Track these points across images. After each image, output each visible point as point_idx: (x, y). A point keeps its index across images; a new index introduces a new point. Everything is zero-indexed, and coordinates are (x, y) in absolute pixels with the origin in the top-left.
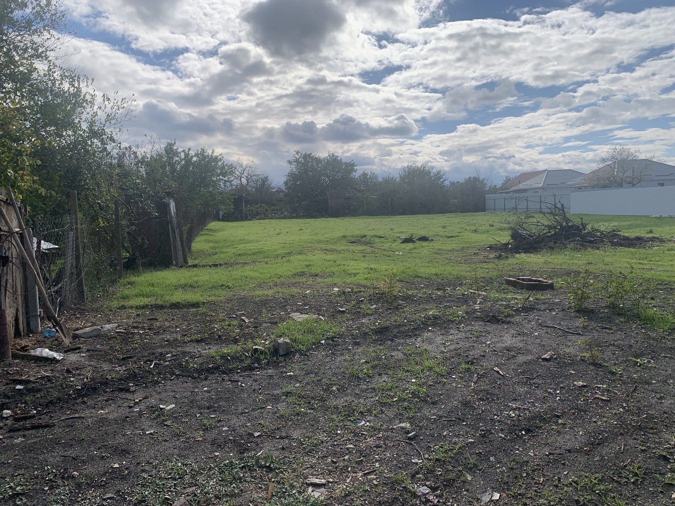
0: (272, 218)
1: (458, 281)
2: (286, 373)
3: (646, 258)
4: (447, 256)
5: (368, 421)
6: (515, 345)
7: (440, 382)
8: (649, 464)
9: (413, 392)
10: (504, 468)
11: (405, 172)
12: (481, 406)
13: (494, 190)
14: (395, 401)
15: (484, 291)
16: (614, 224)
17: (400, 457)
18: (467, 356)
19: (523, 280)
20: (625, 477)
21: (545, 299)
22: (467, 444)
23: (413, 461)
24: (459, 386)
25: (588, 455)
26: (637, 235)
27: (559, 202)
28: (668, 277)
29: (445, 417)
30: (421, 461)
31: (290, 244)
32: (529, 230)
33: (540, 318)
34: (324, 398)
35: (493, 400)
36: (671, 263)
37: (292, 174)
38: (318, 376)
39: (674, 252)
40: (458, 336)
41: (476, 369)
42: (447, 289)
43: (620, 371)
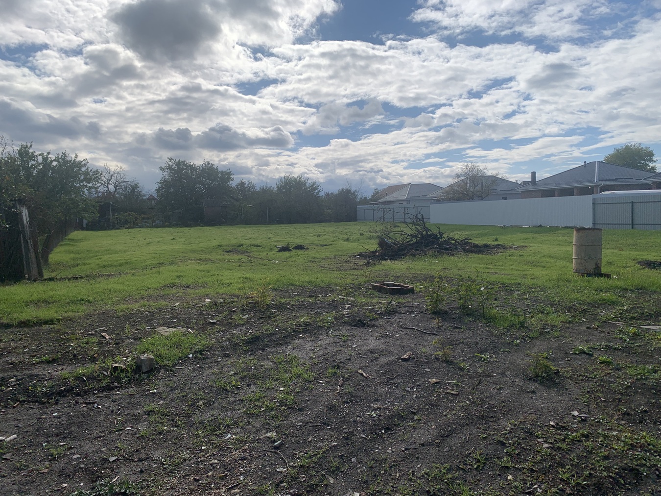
0: (142, 227)
1: (329, 288)
2: (149, 390)
3: (492, 264)
4: (321, 264)
5: (234, 434)
6: (377, 347)
7: (307, 389)
8: (489, 450)
9: (280, 401)
10: (364, 468)
11: (282, 182)
12: (345, 409)
13: (364, 201)
14: (262, 411)
15: (352, 297)
16: (467, 233)
17: (265, 467)
18: (334, 361)
19: (387, 285)
20: (469, 465)
21: (405, 303)
22: (331, 448)
23: (278, 470)
24: (326, 390)
25: (439, 447)
26: (485, 242)
27: (420, 213)
28: (509, 279)
29: (311, 423)
30: (285, 469)
31: (161, 254)
32: (394, 239)
33: (401, 320)
34: (189, 414)
35: (357, 402)
36: (512, 267)
37: (165, 181)
38: (184, 392)
39: (515, 258)
40: (327, 342)
41: (342, 372)
42: (319, 296)
43: (467, 366)
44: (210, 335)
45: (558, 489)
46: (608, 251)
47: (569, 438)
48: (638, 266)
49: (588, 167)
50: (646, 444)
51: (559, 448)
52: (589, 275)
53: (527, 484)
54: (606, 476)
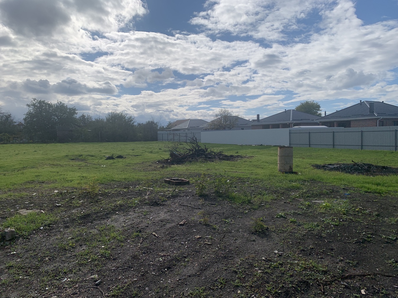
0: (13, 143)
1: (138, 182)
2: (10, 252)
3: (234, 166)
4: (134, 167)
5: (69, 278)
6: (165, 218)
7: (120, 246)
8: (228, 277)
9: (102, 254)
10: (153, 293)
11: (109, 115)
12: (143, 257)
13: (162, 129)
14: (89, 262)
15: (152, 187)
16: (221, 149)
18: (138, 228)
19: (174, 180)
20: (216, 286)
21: (184, 190)
22: (133, 282)
24: (131, 246)
25: (199, 277)
26: (231, 154)
27: (194, 137)
28: (243, 175)
29: (121, 267)
31: (26, 161)
32: (179, 152)
33: (180, 201)
34: (38, 266)
35: (151, 252)
36: (245, 168)
37: (30, 114)
38: (36, 252)
39: (247, 163)
40: (134, 216)
41: (142, 235)
42: (130, 188)
43: (218, 227)
44: (56, 214)
45: (265, 296)
46: (297, 159)
47: (272, 266)
48: (312, 167)
49: (287, 112)
50: (312, 267)
51: (266, 273)
52: (286, 173)
53: (248, 295)
54: (291, 287)
